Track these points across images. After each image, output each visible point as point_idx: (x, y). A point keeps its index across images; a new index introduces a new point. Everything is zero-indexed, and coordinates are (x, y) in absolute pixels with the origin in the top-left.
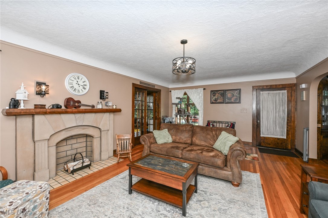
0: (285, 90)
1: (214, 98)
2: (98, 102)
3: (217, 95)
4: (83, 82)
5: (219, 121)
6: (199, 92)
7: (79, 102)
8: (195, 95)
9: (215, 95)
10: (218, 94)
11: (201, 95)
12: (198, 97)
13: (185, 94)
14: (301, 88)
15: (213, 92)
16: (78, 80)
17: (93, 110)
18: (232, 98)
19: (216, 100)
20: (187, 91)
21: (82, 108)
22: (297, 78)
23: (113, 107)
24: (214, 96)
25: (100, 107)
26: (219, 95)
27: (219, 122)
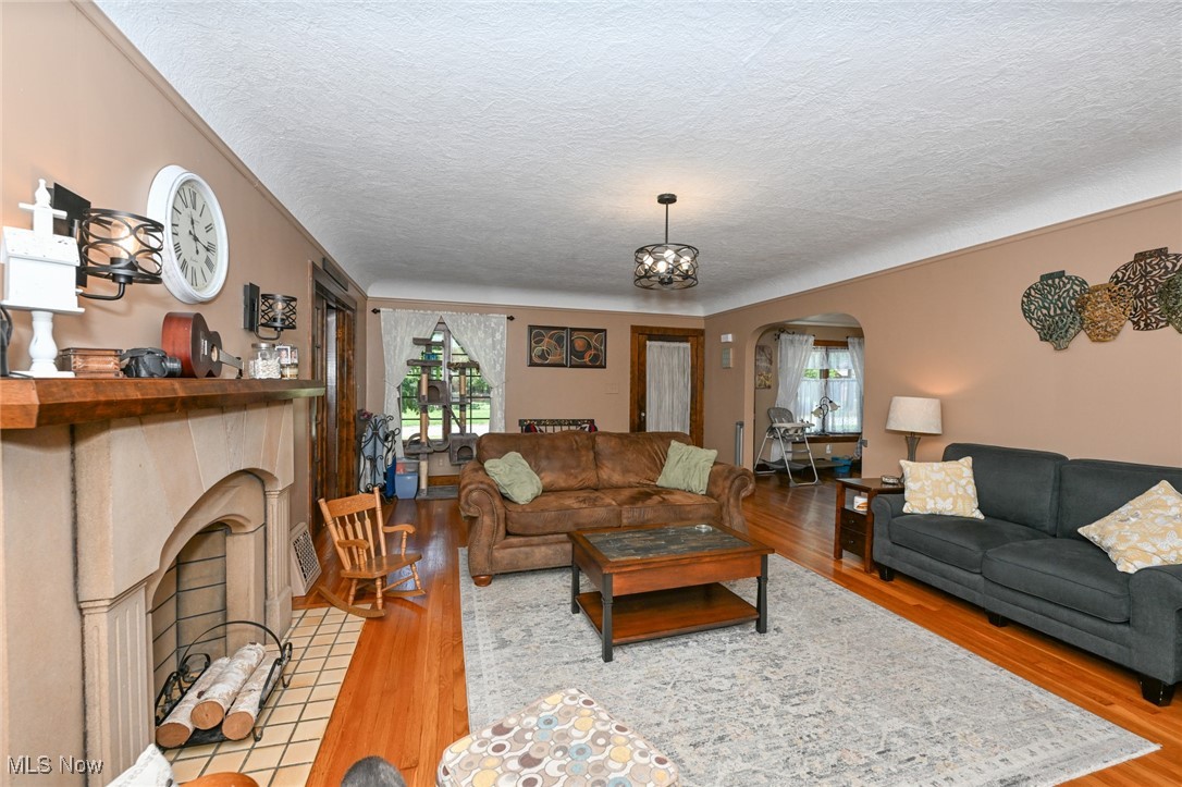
0: (687, 341)
1: (538, 350)
3: (546, 339)
5: (553, 421)
6: (493, 325)
8: (481, 334)
9: (542, 341)
10: (551, 337)
11: (498, 336)
12: (490, 341)
13: (441, 325)
14: (723, 341)
15: (536, 333)
18: (585, 352)
19: (543, 356)
20: (447, 316)
22: (706, 318)
24: (537, 342)
26: (553, 342)
27: (554, 423)
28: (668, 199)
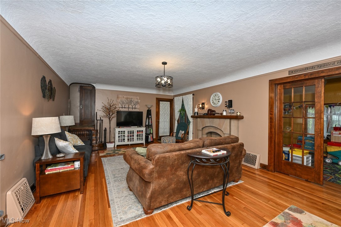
2: (224, 110)
4: (218, 97)
7: (214, 111)
16: (215, 97)
17: (222, 117)
21: (216, 115)
23: (237, 114)
25: (225, 114)
28: (164, 63)
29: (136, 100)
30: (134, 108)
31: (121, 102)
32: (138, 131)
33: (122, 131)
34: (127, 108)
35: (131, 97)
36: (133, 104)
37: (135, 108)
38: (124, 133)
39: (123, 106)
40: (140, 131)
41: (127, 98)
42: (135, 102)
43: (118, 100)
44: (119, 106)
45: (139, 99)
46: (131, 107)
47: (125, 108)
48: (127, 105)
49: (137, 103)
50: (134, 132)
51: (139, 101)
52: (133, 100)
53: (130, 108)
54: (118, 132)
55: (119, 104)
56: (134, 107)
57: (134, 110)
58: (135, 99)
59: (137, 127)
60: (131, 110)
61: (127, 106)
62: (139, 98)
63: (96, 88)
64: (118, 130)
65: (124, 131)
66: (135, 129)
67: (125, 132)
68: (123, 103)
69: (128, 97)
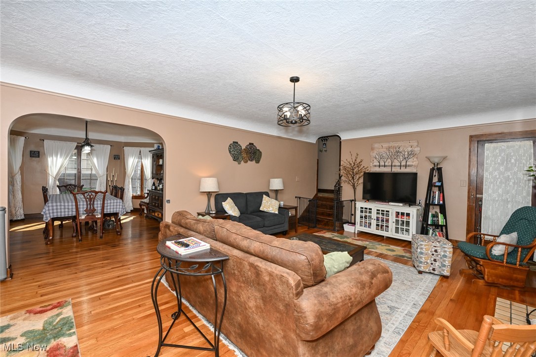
28: (295, 80)
29: (410, 149)
30: (404, 166)
31: (377, 157)
32: (398, 213)
33: (366, 208)
34: (389, 166)
35: (396, 145)
36: (401, 157)
37: (406, 166)
38: (370, 212)
39: (382, 163)
40: (403, 214)
41: (389, 148)
42: (406, 153)
43: (373, 152)
44: (375, 164)
45: (417, 146)
46: (397, 164)
47: (385, 166)
48: (389, 160)
49: (411, 154)
50: (390, 213)
51: (417, 150)
52: (401, 150)
53: (395, 166)
54: (360, 209)
55: (375, 160)
56: (403, 163)
57: (403, 170)
58: (406, 147)
59: (401, 204)
60: (396, 170)
61: (388, 163)
62: (416, 144)
63: (342, 139)
64: (360, 204)
65: (371, 209)
66: (394, 208)
67: (372, 211)
68: (382, 157)
69: (392, 144)
